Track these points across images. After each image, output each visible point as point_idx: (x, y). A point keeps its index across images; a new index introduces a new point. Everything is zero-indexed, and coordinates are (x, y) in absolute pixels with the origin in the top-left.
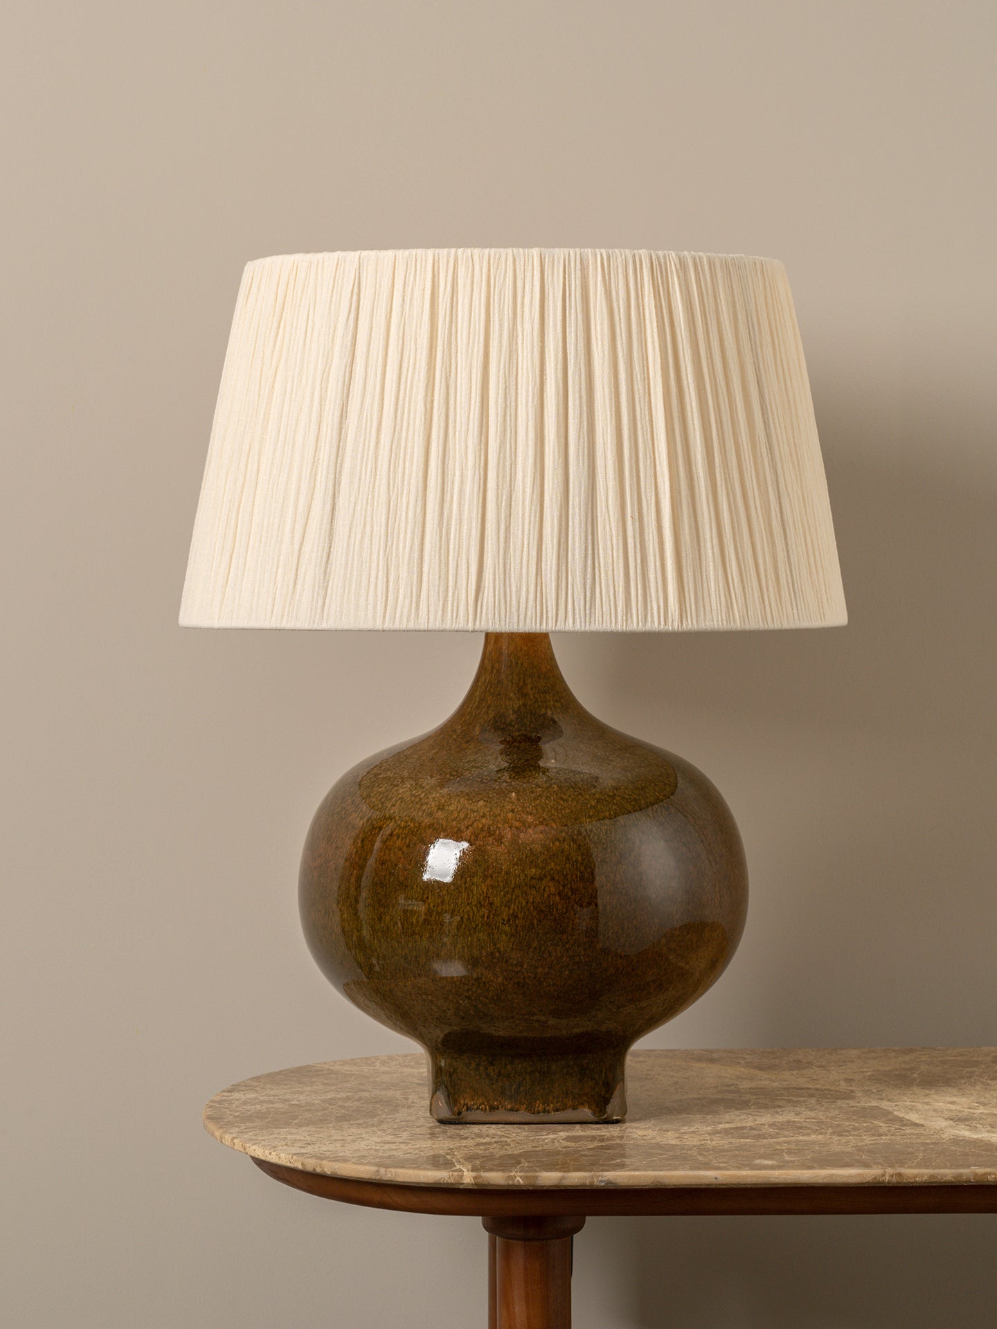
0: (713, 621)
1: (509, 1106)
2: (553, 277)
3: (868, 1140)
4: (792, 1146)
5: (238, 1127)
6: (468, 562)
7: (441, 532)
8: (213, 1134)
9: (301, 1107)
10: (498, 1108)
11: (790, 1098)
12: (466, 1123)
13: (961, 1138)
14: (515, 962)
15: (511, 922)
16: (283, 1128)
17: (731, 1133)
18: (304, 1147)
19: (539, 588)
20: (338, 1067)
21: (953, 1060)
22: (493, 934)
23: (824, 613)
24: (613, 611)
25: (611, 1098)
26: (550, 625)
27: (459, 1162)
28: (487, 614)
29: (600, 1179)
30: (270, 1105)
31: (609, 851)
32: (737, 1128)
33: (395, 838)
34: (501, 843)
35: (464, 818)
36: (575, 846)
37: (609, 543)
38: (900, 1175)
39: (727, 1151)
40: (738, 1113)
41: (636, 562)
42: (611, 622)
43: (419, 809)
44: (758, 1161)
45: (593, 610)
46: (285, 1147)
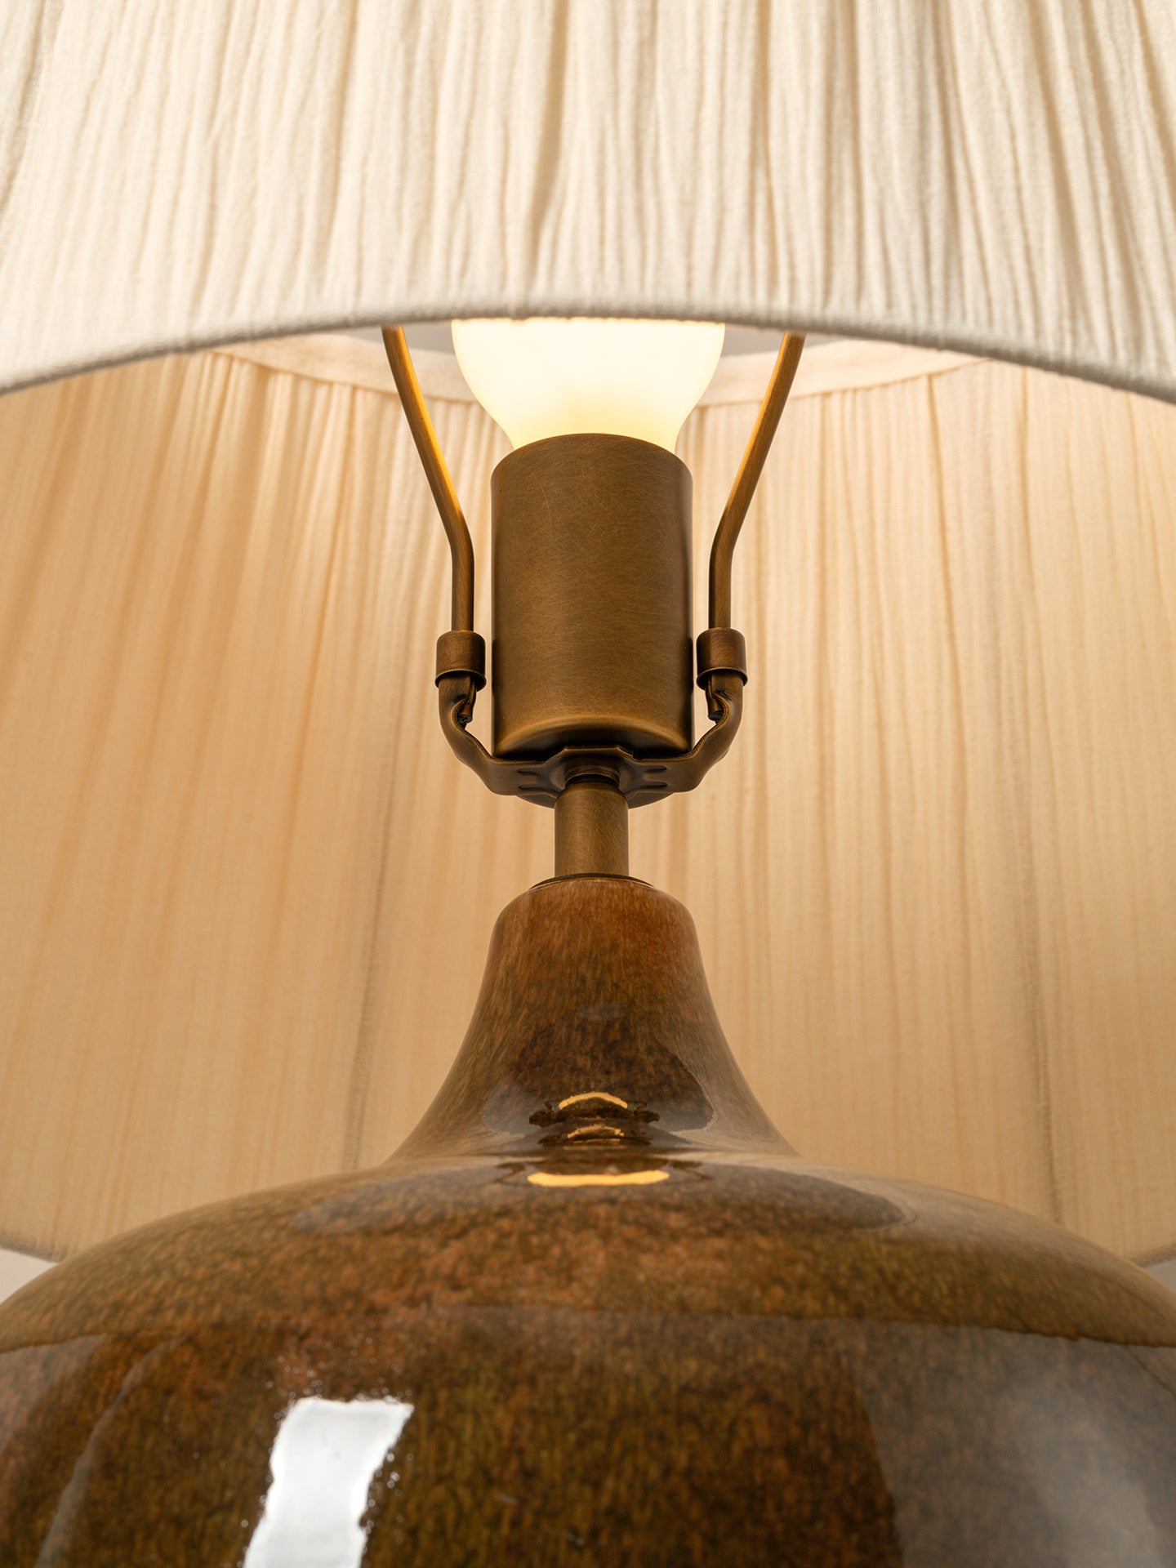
7: (410, 53)
19: (761, 200)
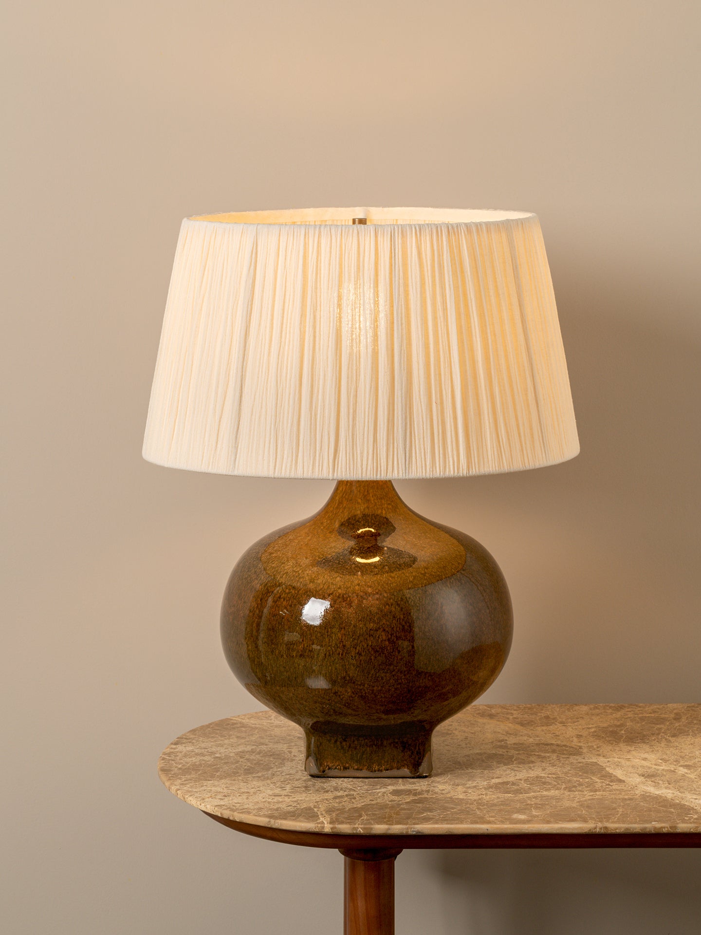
0: (489, 468)
1: (356, 767)
2: (383, 244)
3: (588, 795)
4: (538, 801)
5: (180, 779)
6: (329, 434)
7: (311, 413)
8: (164, 783)
9: (222, 760)
10: (349, 768)
11: (540, 753)
12: (328, 777)
13: (648, 794)
14: (359, 683)
15: (357, 658)
16: (209, 780)
17: (500, 788)
18: (222, 799)
19: (375, 451)
20: (247, 721)
21: (648, 717)
22: (345, 665)
23: (563, 454)
24: (423, 465)
25: (422, 762)
26: (383, 475)
27: (322, 814)
28: (341, 468)
29: (413, 830)
30: (202, 758)
31: (421, 611)
32: (504, 783)
33: (282, 600)
34: (351, 606)
35: (327, 588)
36: (399, 609)
37: (421, 420)
38: (606, 828)
39: (495, 805)
40: (504, 768)
41: (438, 432)
42: (422, 473)
43: (298, 581)
44: (515, 816)
45: (410, 465)
46: (210, 799)
